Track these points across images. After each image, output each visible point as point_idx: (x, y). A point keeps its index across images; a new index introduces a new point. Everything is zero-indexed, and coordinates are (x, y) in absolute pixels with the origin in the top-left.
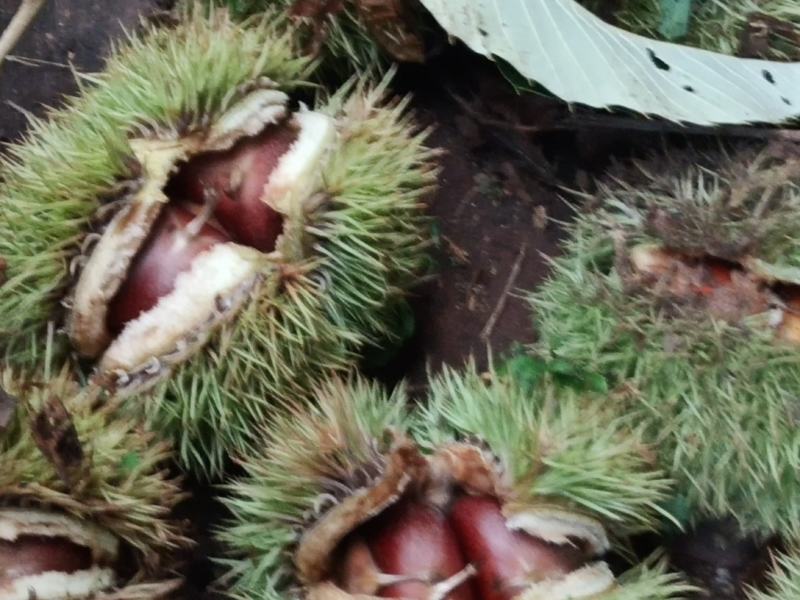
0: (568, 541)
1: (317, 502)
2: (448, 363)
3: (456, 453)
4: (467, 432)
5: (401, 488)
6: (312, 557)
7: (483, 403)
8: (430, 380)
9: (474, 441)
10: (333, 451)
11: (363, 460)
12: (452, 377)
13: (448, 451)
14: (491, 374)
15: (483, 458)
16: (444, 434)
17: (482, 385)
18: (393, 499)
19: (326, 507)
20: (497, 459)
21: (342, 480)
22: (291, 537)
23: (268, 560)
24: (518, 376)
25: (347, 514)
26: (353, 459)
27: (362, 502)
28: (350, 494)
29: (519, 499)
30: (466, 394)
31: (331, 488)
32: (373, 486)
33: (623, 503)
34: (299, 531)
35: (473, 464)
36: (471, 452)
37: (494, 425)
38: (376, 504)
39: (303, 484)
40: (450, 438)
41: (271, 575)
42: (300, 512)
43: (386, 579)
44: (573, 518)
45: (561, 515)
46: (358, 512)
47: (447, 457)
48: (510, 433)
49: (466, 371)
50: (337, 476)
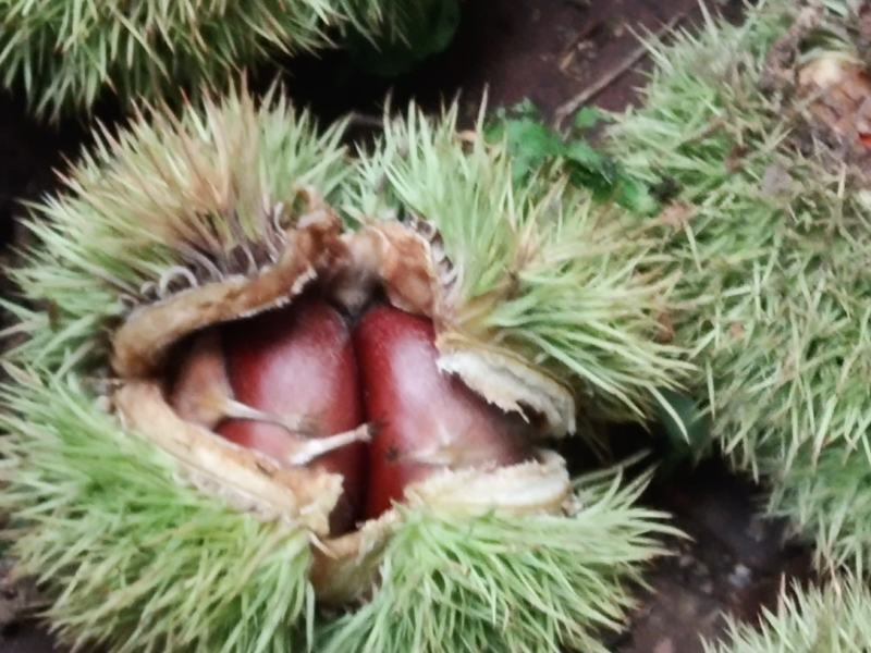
0: (518, 409)
1: (166, 273)
2: (418, 103)
3: (390, 238)
4: (417, 212)
5: (297, 288)
6: (139, 347)
7: (451, 176)
8: (386, 120)
9: (423, 227)
10: (210, 212)
11: (252, 237)
12: (418, 127)
13: (381, 234)
14: (476, 137)
15: (428, 257)
16: (384, 206)
17: (458, 148)
18: (281, 301)
19: (177, 285)
20: (448, 263)
21: (212, 257)
22: (115, 309)
23: (75, 329)
24: (515, 147)
25: (207, 305)
26: (237, 231)
27: (232, 296)
28: (219, 280)
29: (465, 327)
30: (431, 155)
31: (192, 262)
32: (256, 276)
33: (613, 379)
34: (129, 304)
35: (410, 262)
36: (413, 242)
37: (458, 210)
38: (252, 304)
39: (153, 243)
40: (390, 213)
41: (73, 350)
42: (137, 280)
43: (237, 409)
44: (535, 378)
45: (520, 370)
46: (221, 307)
47: (376, 241)
48: (479, 230)
49: (441, 122)
50: (204, 248)
